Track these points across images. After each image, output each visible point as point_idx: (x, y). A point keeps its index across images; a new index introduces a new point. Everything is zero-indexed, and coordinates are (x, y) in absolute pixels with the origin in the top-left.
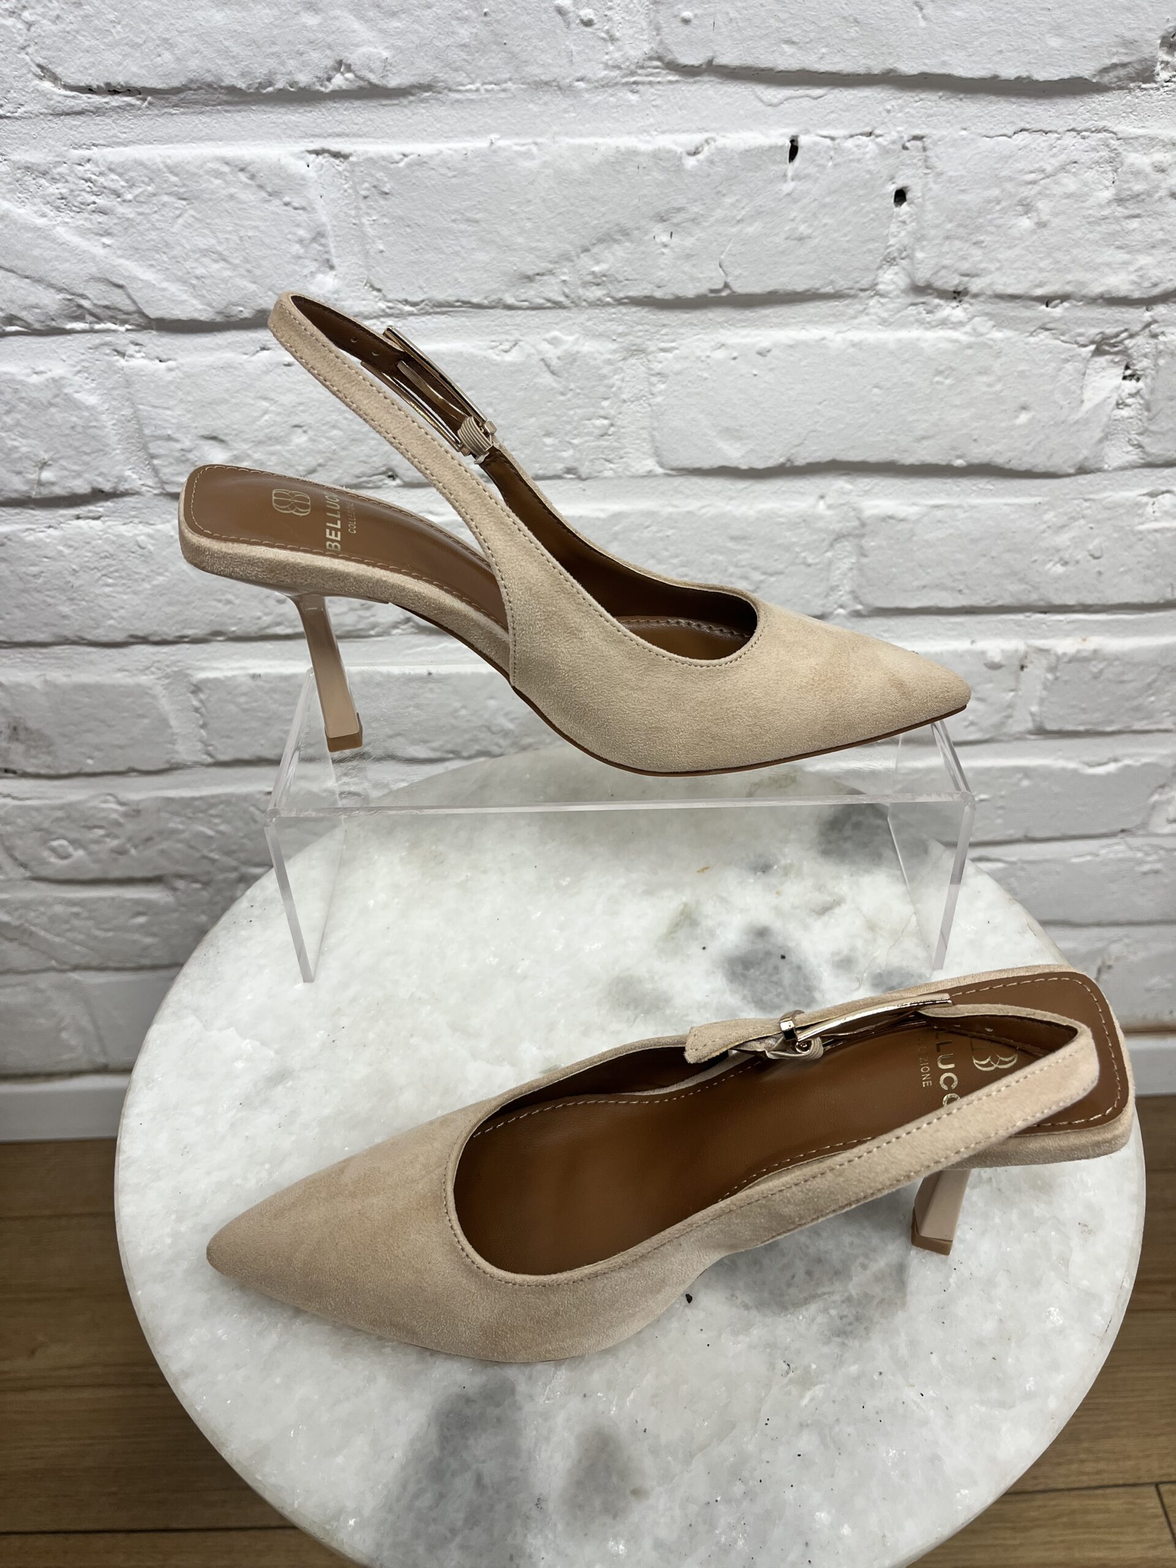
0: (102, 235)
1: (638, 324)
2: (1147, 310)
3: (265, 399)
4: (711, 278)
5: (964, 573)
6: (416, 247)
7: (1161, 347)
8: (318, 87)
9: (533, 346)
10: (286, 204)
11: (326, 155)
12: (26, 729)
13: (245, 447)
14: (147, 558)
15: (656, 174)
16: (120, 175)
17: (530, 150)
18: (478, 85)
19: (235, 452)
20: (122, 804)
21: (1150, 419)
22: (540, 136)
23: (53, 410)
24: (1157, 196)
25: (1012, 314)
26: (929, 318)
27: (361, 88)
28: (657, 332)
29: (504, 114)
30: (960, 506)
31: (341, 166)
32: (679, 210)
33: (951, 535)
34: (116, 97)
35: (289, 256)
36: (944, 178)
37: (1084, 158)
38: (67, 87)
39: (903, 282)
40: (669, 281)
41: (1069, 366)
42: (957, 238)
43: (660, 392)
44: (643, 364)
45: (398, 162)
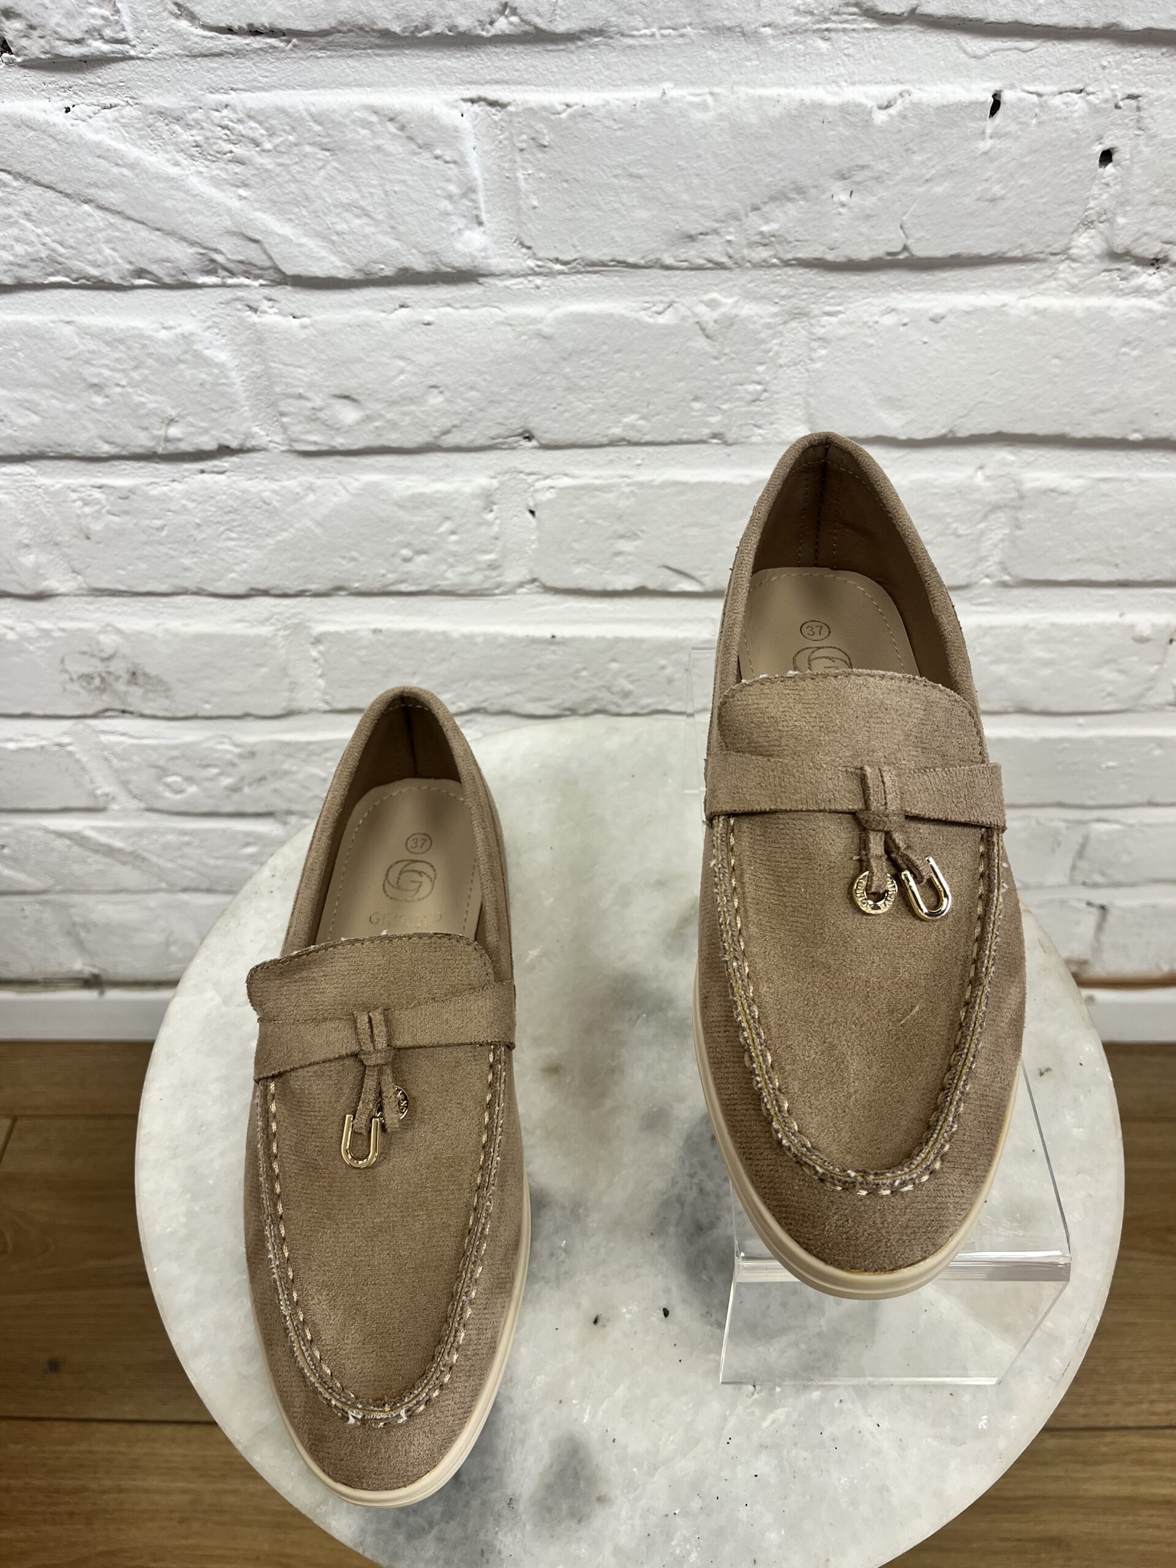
0: (238, 187)
1: (803, 286)
3: (402, 358)
4: (890, 241)
5: (1123, 548)
6: (573, 203)
8: (479, 31)
9: (689, 308)
10: (437, 158)
11: (482, 103)
12: (145, 675)
13: (379, 407)
14: (272, 513)
15: (841, 129)
16: (260, 123)
17: (705, 101)
19: (368, 412)
20: (237, 746)
22: (716, 85)
23: (182, 366)
26: (1122, 285)
27: (526, 33)
28: (823, 295)
29: (679, 62)
30: (1128, 480)
31: (497, 115)
32: (863, 167)
33: (1115, 509)
34: (258, 38)
35: (437, 212)
36: (1156, 141)
38: (205, 27)
39: (1099, 246)
40: (844, 242)
42: (1164, 204)
43: (820, 358)
44: (803, 328)
45: (560, 113)
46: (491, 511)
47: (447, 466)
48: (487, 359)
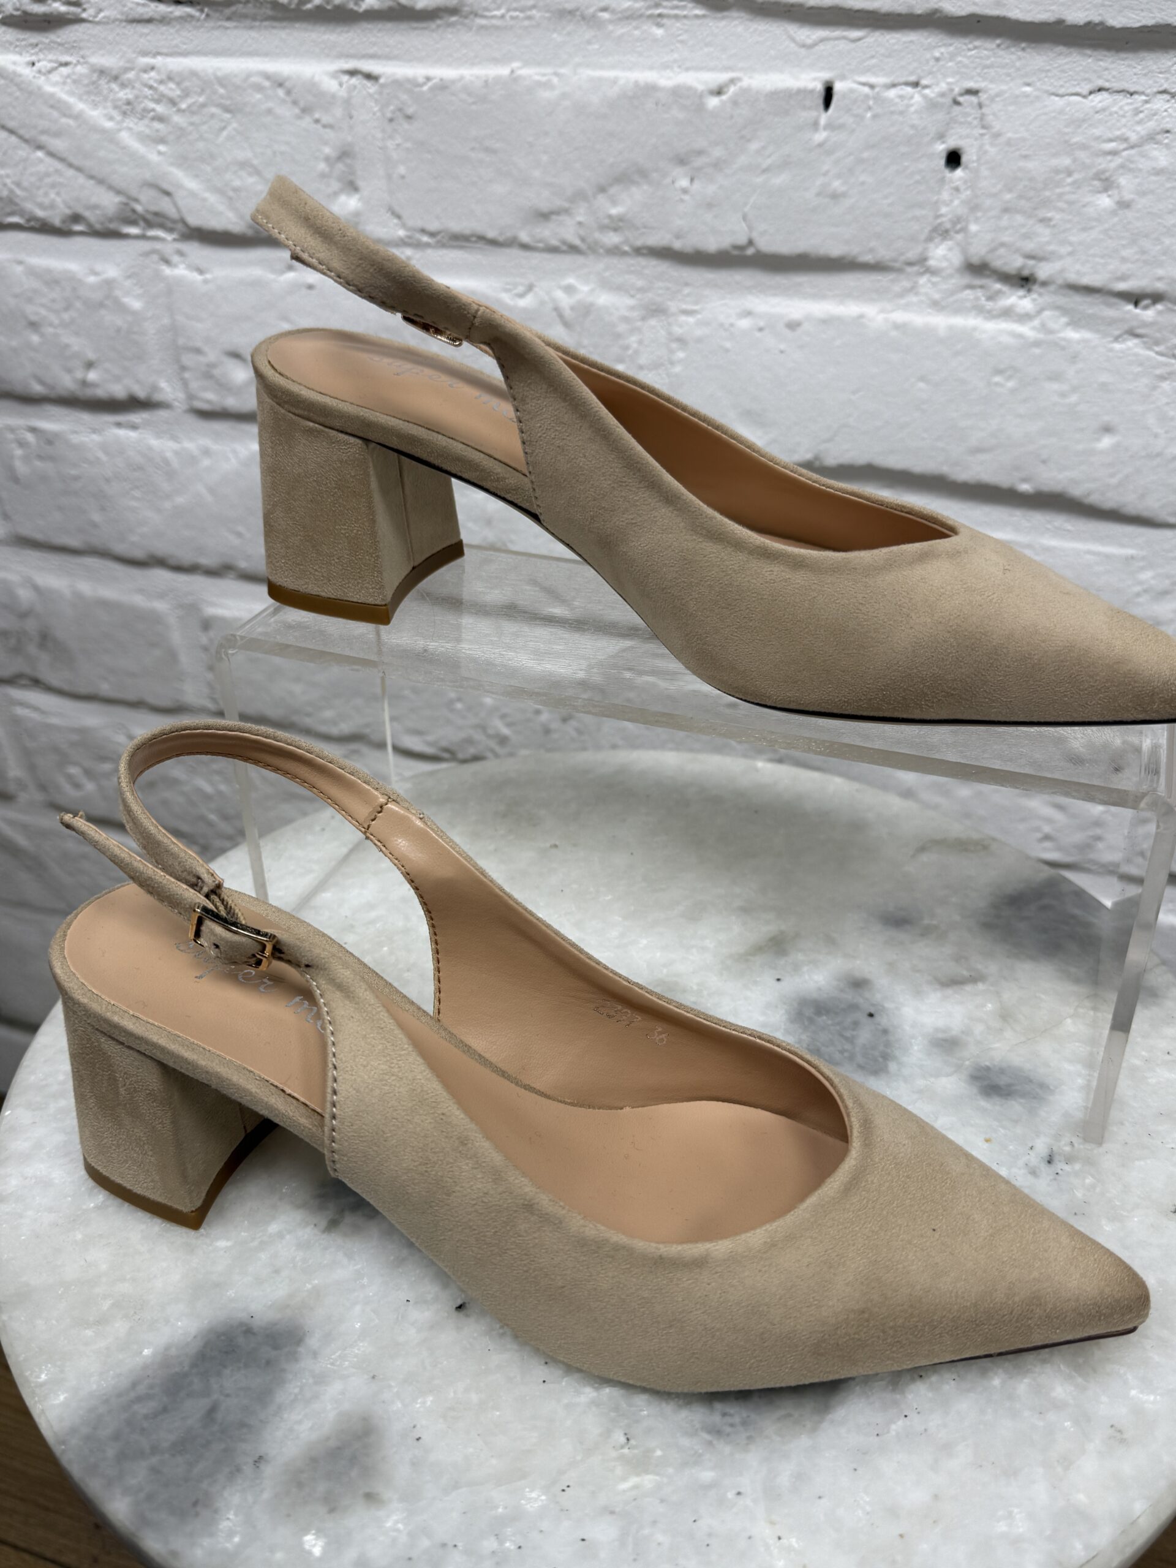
0: (157, 142)
1: (659, 279)
3: (286, 320)
4: (735, 232)
6: (436, 174)
8: (352, 5)
9: (548, 292)
10: (317, 121)
11: (359, 76)
12: (53, 638)
15: (675, 112)
17: (549, 81)
18: (502, 11)
22: (562, 65)
23: (103, 311)
25: (1090, 311)
26: (989, 305)
27: (391, 9)
28: (679, 291)
29: (528, 43)
31: (371, 88)
32: (700, 153)
35: (316, 173)
36: (1002, 139)
39: (957, 259)
40: (689, 231)
42: (1018, 212)
43: (681, 362)
44: (663, 326)
45: (421, 85)
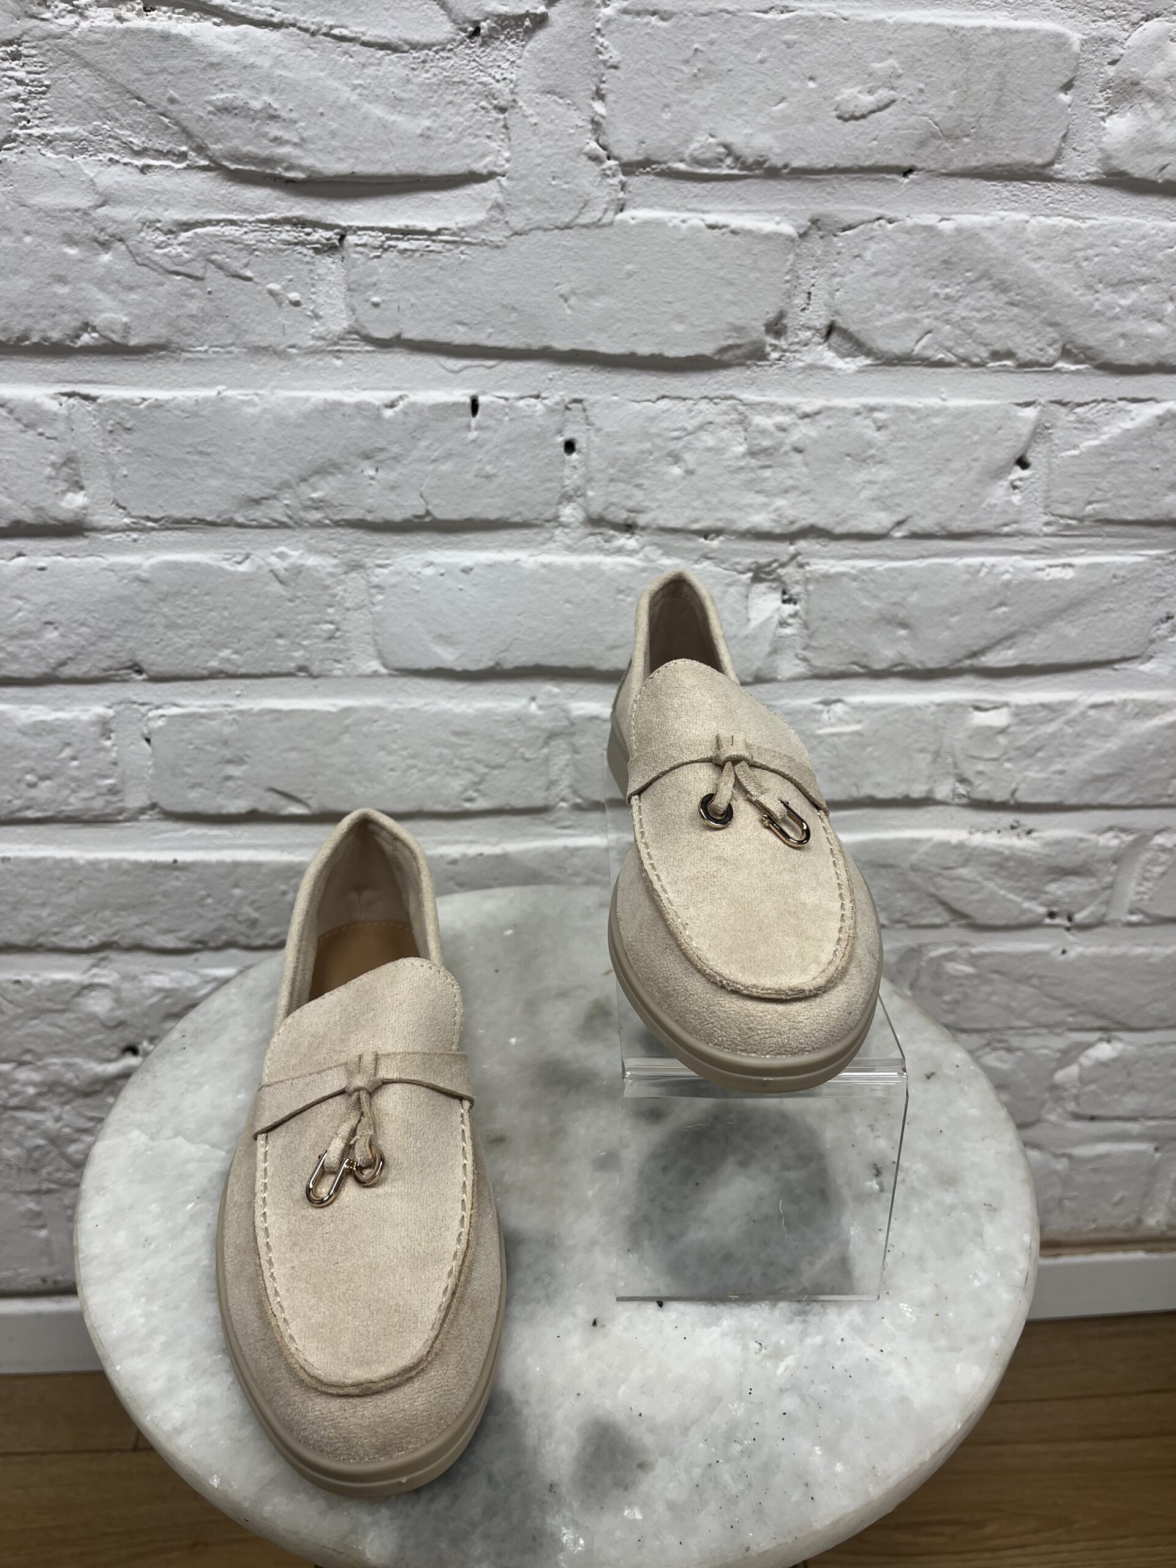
1: (356, 543)
2: (791, 544)
3: (20, 598)
4: (414, 506)
6: (156, 473)
7: (808, 575)
8: (68, 343)
9: (263, 559)
10: (41, 434)
11: (77, 397)
15: (359, 421)
17: (252, 399)
18: (206, 347)
21: (810, 636)
22: (261, 388)
24: (782, 450)
25: (676, 545)
26: (607, 546)
27: (105, 345)
28: (373, 550)
29: (229, 371)
31: (90, 407)
32: (381, 450)
35: (42, 476)
36: (601, 433)
37: (719, 420)
39: (581, 516)
40: (378, 507)
41: (732, 590)
42: (620, 481)
43: (380, 602)
44: (362, 577)
45: (138, 404)
46: (109, 738)
47: (67, 697)
48: (94, 599)
